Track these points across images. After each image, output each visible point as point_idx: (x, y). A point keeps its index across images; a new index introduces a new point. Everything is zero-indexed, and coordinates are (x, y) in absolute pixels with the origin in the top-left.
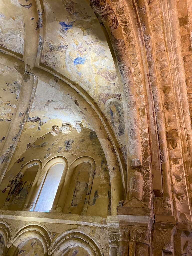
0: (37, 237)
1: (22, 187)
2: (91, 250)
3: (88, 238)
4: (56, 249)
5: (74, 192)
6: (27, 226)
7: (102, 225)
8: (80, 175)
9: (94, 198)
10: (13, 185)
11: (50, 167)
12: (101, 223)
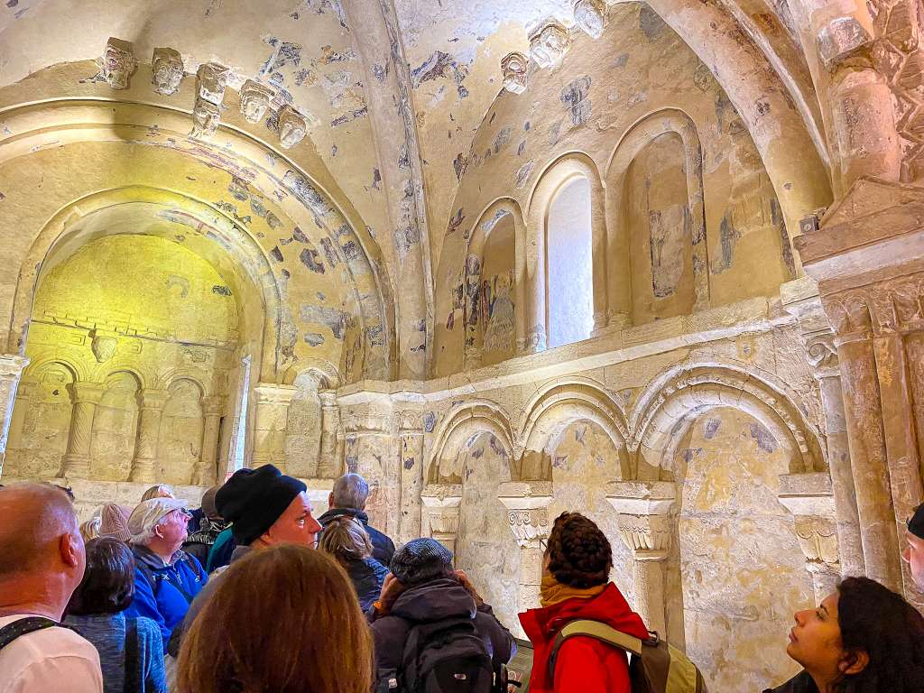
0: (584, 414)
1: (492, 297)
2: (758, 405)
3: (737, 375)
4: (646, 432)
5: (652, 253)
6: (542, 394)
7: (771, 322)
8: (653, 187)
9: (723, 245)
10: (465, 299)
11: (548, 206)
12: (768, 316)
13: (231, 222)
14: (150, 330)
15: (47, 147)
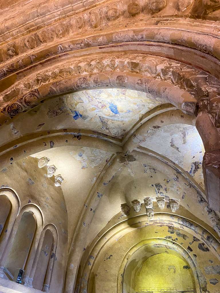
13: (172, 242)
14: (168, 289)
15: (120, 238)
